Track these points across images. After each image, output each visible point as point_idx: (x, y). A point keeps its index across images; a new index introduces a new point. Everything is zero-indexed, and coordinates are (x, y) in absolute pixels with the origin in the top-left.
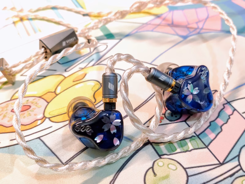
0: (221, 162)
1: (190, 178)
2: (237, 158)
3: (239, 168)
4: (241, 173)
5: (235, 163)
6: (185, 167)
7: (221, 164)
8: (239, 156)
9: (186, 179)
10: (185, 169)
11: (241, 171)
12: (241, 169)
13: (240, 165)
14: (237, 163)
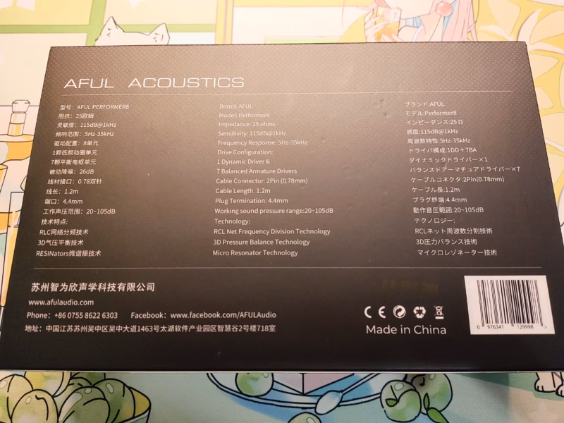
0: (305, 392)
1: (272, 391)
2: (319, 397)
3: (314, 406)
4: (312, 411)
5: (314, 400)
6: (275, 379)
7: (303, 394)
8: (321, 396)
9: (269, 389)
10: (273, 381)
11: (314, 410)
12: (315, 408)
13: (316, 404)
14: (316, 402)
